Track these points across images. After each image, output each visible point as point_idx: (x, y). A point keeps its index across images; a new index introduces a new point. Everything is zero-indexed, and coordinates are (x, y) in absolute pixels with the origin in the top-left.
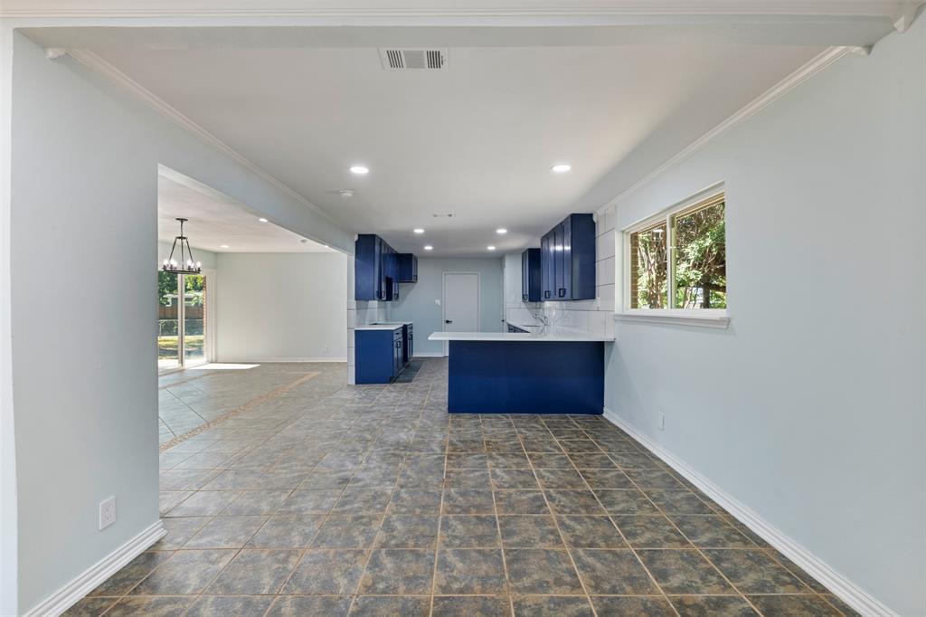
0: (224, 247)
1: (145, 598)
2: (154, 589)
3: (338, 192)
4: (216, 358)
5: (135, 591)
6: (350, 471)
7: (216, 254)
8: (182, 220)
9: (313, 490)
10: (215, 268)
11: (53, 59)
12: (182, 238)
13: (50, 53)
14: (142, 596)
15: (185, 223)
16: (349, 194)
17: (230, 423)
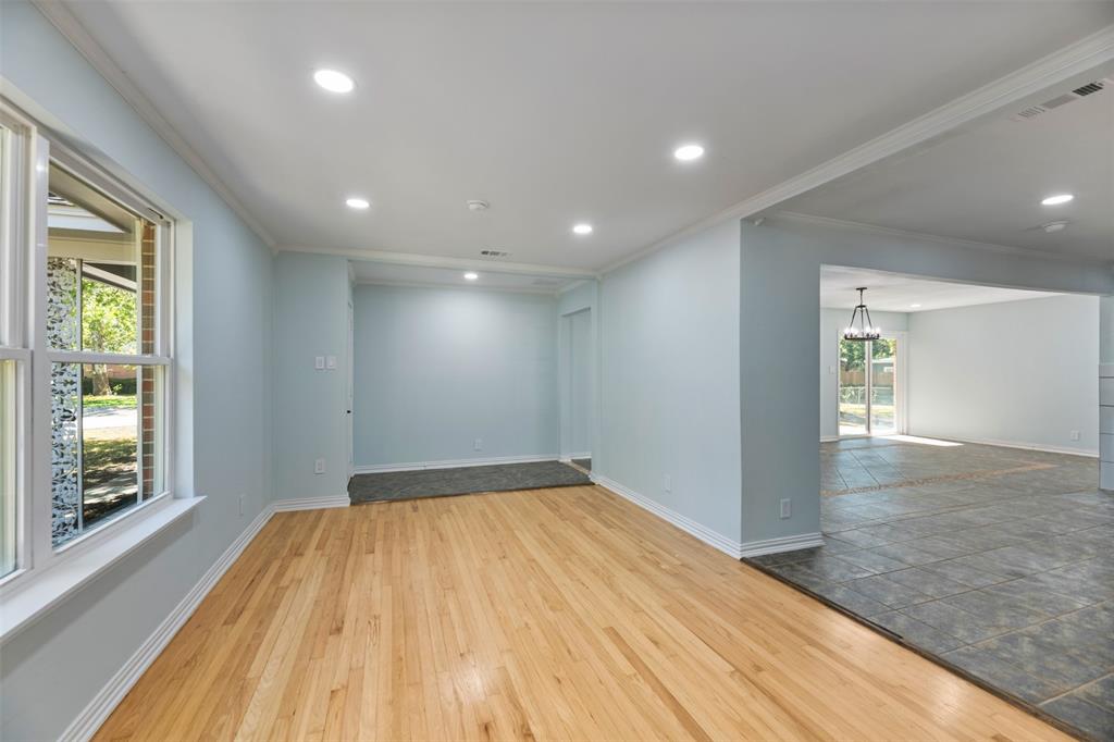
0: (915, 306)
1: (803, 568)
2: (810, 567)
3: (1039, 227)
4: (908, 428)
5: (799, 564)
6: (1032, 569)
7: (908, 314)
8: (862, 289)
9: (970, 567)
10: (907, 330)
11: (761, 224)
12: (861, 306)
13: (757, 223)
14: (801, 567)
15: (864, 291)
16: (1058, 226)
17: (901, 490)
